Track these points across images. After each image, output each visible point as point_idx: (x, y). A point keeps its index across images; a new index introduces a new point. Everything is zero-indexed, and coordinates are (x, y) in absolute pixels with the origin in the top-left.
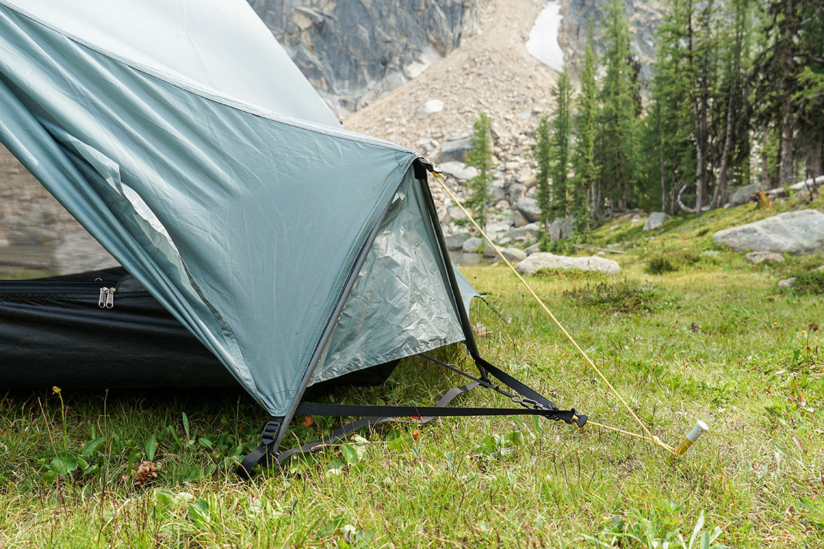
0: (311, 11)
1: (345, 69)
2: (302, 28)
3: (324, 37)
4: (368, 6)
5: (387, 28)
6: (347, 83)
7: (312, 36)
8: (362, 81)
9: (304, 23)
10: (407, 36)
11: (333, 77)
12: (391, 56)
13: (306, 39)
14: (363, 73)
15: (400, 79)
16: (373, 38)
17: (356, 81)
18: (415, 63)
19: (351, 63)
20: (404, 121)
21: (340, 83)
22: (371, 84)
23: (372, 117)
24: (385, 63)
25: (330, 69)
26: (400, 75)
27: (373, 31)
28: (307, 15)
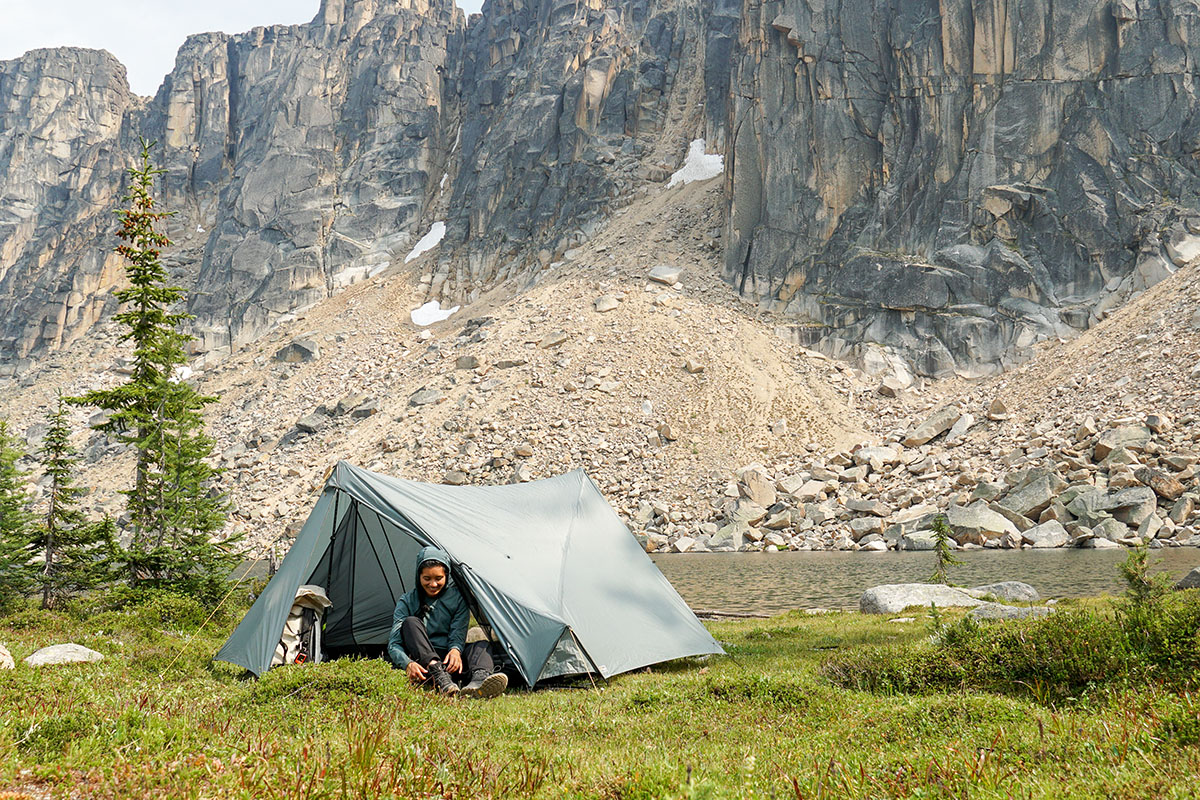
0: (1011, 189)
1: (1067, 266)
2: (998, 216)
3: (1032, 223)
4: (1104, 163)
5: (1137, 191)
6: (1071, 285)
7: (1013, 224)
8: (1096, 279)
9: (999, 208)
10: (1173, 197)
11: (1048, 281)
12: (1145, 232)
13: (1004, 231)
14: (1098, 267)
15: (1164, 267)
16: (1113, 210)
17: (1086, 280)
18: (1189, 238)
19: (1076, 255)
20: (1169, 335)
21: (1060, 288)
22: (1113, 282)
23: (1114, 335)
24: (1135, 246)
25: (1044, 269)
26: (1163, 261)
27: (1112, 199)
28: (1004, 195)
